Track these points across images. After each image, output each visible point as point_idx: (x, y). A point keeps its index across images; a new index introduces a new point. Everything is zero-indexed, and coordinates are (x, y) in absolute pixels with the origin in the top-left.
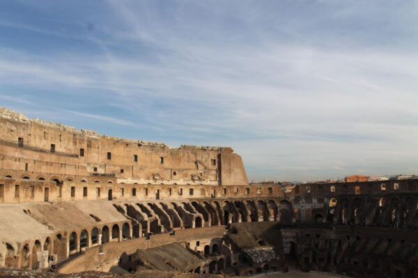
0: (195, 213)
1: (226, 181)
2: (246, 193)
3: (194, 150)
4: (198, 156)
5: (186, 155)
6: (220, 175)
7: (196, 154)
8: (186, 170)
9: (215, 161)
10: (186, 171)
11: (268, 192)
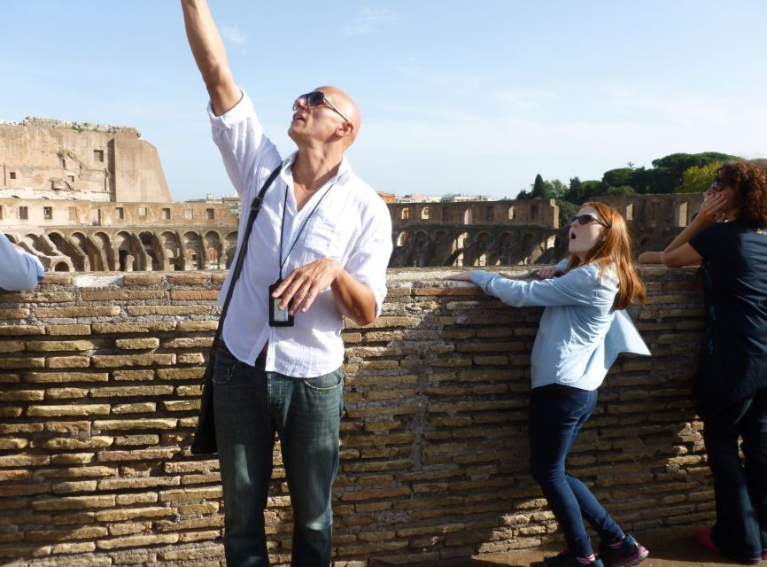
0: (55, 254)
1: (125, 193)
2: (164, 217)
3: (55, 129)
4: (64, 141)
5: (38, 138)
6: (113, 182)
7: (60, 138)
8: (40, 168)
9: (101, 152)
10: (38, 172)
11: (207, 216)
